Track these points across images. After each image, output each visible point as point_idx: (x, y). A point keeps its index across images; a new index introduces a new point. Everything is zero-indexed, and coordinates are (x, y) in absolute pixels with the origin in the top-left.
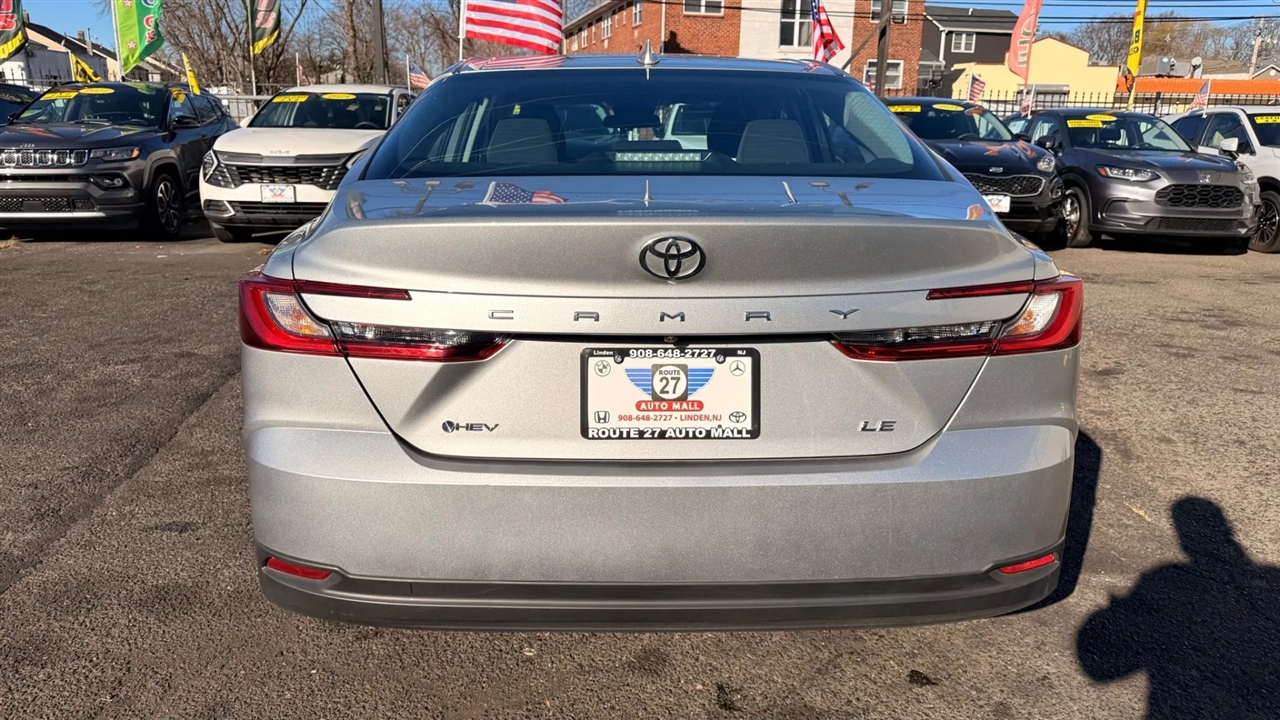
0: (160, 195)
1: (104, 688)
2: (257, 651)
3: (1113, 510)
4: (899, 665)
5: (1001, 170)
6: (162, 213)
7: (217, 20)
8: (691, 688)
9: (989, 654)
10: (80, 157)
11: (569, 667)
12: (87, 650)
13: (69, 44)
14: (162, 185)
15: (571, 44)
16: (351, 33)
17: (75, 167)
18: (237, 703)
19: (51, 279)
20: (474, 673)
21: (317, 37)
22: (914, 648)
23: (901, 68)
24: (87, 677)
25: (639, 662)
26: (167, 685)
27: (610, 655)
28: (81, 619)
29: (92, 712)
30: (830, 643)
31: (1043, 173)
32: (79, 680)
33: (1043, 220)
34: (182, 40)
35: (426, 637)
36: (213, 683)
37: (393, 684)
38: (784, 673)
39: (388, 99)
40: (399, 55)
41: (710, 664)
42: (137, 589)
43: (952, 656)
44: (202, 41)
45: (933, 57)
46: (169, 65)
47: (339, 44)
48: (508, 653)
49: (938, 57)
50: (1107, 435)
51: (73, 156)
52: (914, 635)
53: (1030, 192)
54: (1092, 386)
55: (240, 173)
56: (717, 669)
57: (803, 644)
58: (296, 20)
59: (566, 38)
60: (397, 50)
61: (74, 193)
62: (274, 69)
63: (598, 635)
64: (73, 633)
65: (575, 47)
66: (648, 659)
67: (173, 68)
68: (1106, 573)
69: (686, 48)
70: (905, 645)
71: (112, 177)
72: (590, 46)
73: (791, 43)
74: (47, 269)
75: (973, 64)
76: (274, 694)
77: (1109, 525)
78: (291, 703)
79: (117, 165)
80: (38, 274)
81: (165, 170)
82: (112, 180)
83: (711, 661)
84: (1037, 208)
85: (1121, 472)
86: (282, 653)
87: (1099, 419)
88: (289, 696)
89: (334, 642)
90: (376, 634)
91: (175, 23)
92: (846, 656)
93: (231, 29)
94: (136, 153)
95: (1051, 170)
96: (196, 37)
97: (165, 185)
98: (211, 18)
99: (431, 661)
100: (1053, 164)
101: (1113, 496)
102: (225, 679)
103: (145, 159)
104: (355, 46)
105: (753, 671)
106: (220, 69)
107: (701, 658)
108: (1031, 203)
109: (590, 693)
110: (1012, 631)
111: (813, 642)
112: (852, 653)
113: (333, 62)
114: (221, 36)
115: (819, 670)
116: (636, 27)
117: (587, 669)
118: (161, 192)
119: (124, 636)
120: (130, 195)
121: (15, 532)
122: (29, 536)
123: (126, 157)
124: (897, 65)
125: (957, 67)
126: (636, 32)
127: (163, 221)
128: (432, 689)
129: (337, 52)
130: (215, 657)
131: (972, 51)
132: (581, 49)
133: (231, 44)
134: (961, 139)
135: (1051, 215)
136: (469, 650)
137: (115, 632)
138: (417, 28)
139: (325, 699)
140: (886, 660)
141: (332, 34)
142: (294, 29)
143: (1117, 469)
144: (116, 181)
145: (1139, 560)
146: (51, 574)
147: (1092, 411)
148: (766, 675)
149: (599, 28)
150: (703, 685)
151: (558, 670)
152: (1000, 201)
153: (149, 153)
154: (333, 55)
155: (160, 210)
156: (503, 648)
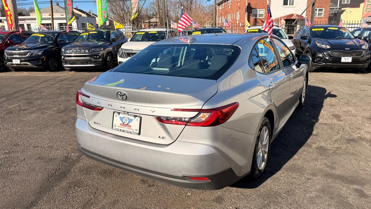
0: (108, 60)
1: (92, 194)
2: (126, 187)
3: (363, 165)
4: (286, 207)
5: (349, 49)
6: (109, 64)
7: (123, 5)
8: (229, 208)
9: (313, 206)
10: (89, 50)
11: (198, 199)
12: (89, 184)
13: (87, 14)
14: (108, 57)
15: (219, 7)
16: (158, 8)
17: (88, 53)
18: (120, 201)
19: (82, 83)
20: (175, 198)
21: (149, 8)
22: (292, 202)
23: (323, 10)
24: (89, 191)
25: (216, 200)
26: (105, 194)
27: (209, 197)
28: (88, 176)
29: (89, 199)
30: (268, 199)
31: (364, 50)
32: (87, 192)
33: (363, 64)
34: (114, 11)
35: (164, 188)
36: (115, 195)
37: (156, 199)
38: (254, 206)
39: (166, 32)
40: (171, 12)
41: (235, 202)
42: (100, 170)
43: (302, 205)
44: (119, 11)
45: (335, 5)
46: (111, 18)
47: (155, 10)
48: (184, 194)
49: (337, 6)
50: (368, 140)
51: (87, 50)
52: (293, 198)
53: (359, 56)
54: (367, 123)
55: (127, 55)
56: (236, 203)
57: (261, 198)
58: (144, 4)
59: (218, 6)
60: (171, 11)
61: (87, 60)
62: (138, 18)
63: (207, 191)
64: (86, 180)
65: (221, 8)
66: (219, 199)
67: (112, 19)
68: (356, 185)
69: (254, 8)
70: (289, 201)
71: (96, 56)
72: (225, 8)
73: (287, 4)
74: (81, 80)
75: (348, 8)
76: (129, 199)
77: (361, 170)
78: (132, 202)
79: (98, 52)
80: (79, 82)
81: (109, 53)
82: (97, 56)
83: (235, 201)
84: (361, 61)
85: (370, 152)
86: (131, 189)
87: (367, 134)
88: (132, 200)
89: (143, 187)
90: (153, 185)
91: (113, 7)
92: (272, 203)
93: (127, 8)
94: (102, 49)
95: (367, 48)
96: (118, 11)
97: (109, 57)
98: (122, 5)
99: (165, 194)
100: (367, 46)
101: (365, 160)
102: (118, 194)
103: (104, 50)
104: (159, 11)
105: (246, 205)
106: (124, 19)
107: (233, 200)
108: (359, 59)
109: (203, 207)
110: (322, 200)
111: (264, 198)
112: (274, 202)
113: (153, 15)
114: (124, 10)
115: (264, 206)
116: (239, 2)
117: (203, 200)
118: (108, 59)
119: (97, 181)
120: (101, 60)
121: (74, 153)
122: (77, 155)
123: (100, 50)
124: (322, 9)
125: (343, 9)
126: (239, 3)
127: (109, 66)
128: (165, 201)
129: (154, 13)
130: (116, 188)
131: (349, 3)
132: (222, 9)
133: (127, 12)
134: (336, 39)
135: (366, 63)
136: (174, 192)
137: (95, 180)
138: (176, 5)
139: (140, 201)
140: (283, 205)
141: (153, 7)
142: (143, 7)
143: (368, 151)
144: (97, 57)
145: (367, 181)
146: (81, 164)
147: (365, 132)
148: (249, 206)
149: (227, 3)
150: (232, 207)
151: (196, 199)
152: (349, 58)
153: (105, 49)
154: (153, 13)
155: (108, 64)
156: (183, 192)
